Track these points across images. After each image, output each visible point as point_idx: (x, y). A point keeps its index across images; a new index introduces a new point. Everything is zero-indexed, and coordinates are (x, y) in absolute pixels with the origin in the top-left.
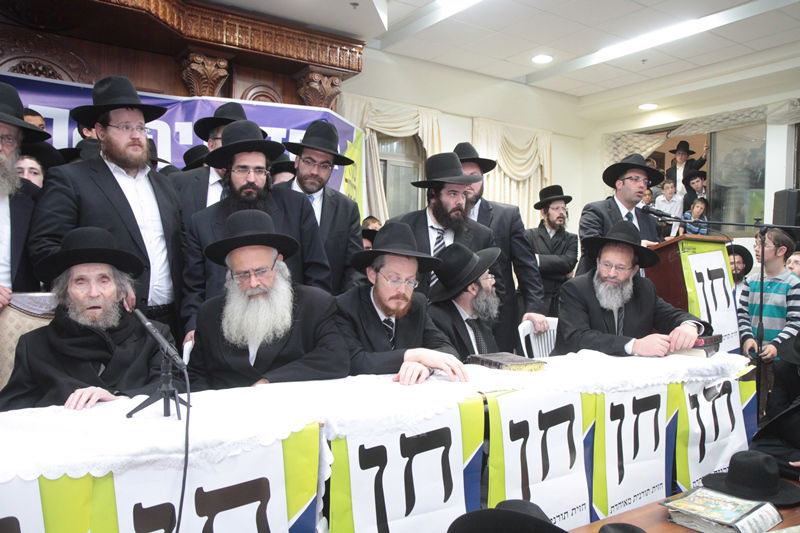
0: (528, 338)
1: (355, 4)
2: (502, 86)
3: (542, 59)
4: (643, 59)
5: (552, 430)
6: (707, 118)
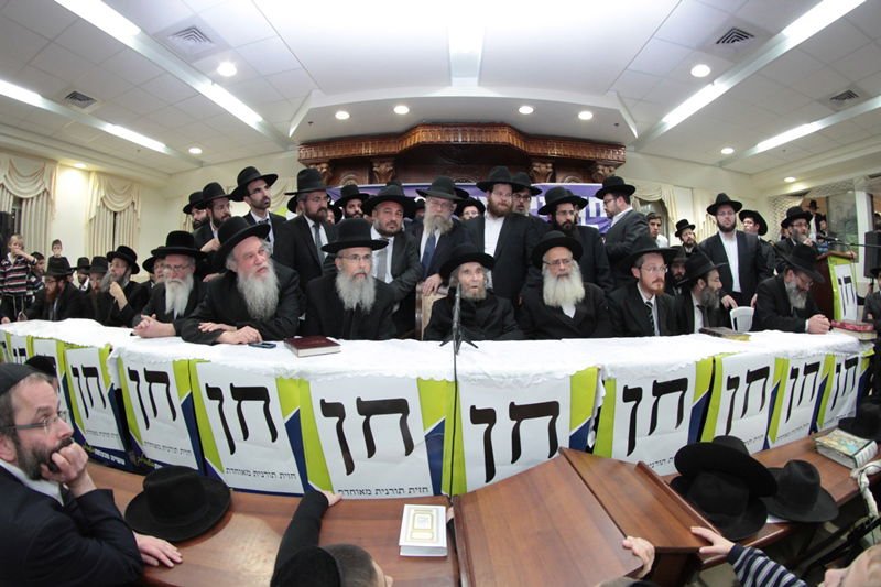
0: (735, 320)
1: (617, 125)
2: (707, 169)
3: (727, 151)
4: (784, 149)
5: (753, 384)
6: (824, 186)
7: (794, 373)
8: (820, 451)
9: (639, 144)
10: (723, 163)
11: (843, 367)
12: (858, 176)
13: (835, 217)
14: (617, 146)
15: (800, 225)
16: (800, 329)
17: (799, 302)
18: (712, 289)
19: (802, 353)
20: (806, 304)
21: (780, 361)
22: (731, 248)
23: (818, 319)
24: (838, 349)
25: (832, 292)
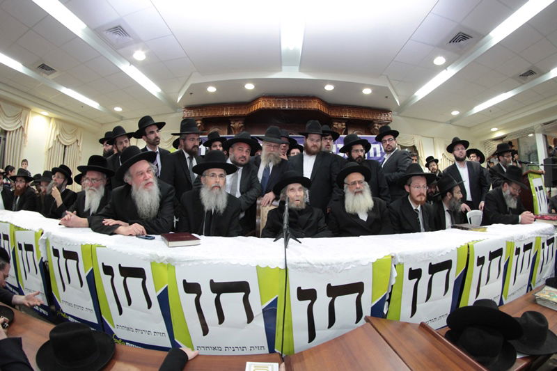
0: (470, 219)
1: (387, 97)
2: (442, 125)
3: (455, 113)
4: (490, 110)
5: (493, 260)
6: (515, 132)
7: (518, 251)
8: (539, 302)
9: (400, 110)
10: (452, 121)
11: (546, 245)
12: (537, 124)
13: (523, 151)
14: (386, 111)
16: (515, 222)
17: (512, 204)
18: (456, 198)
19: (522, 237)
20: (518, 204)
21: (509, 243)
22: (464, 172)
23: (526, 214)
24: (543, 233)
25: (532, 196)
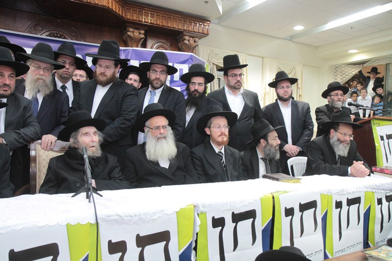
0: (292, 167)
1: (206, 2)
2: (278, 41)
3: (299, 28)
4: (351, 27)
5: (305, 212)
6: (384, 56)
7: (339, 205)
10: (292, 38)
11: (384, 201)
14: (203, 20)
15: (337, 95)
18: (272, 146)
19: (343, 191)
21: (325, 196)
24: (377, 188)
25: (375, 146)
